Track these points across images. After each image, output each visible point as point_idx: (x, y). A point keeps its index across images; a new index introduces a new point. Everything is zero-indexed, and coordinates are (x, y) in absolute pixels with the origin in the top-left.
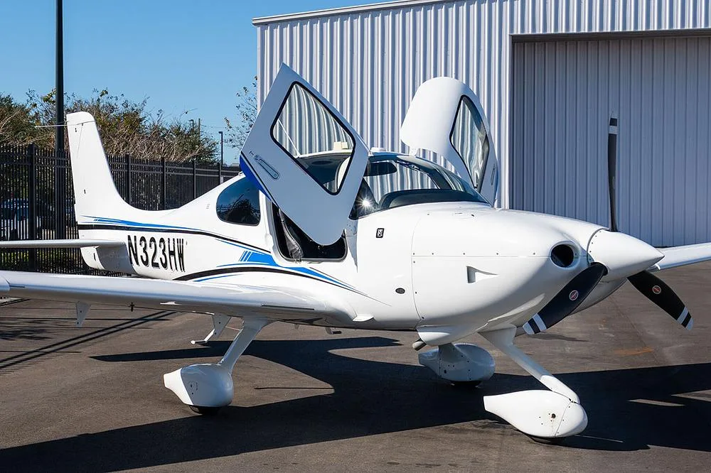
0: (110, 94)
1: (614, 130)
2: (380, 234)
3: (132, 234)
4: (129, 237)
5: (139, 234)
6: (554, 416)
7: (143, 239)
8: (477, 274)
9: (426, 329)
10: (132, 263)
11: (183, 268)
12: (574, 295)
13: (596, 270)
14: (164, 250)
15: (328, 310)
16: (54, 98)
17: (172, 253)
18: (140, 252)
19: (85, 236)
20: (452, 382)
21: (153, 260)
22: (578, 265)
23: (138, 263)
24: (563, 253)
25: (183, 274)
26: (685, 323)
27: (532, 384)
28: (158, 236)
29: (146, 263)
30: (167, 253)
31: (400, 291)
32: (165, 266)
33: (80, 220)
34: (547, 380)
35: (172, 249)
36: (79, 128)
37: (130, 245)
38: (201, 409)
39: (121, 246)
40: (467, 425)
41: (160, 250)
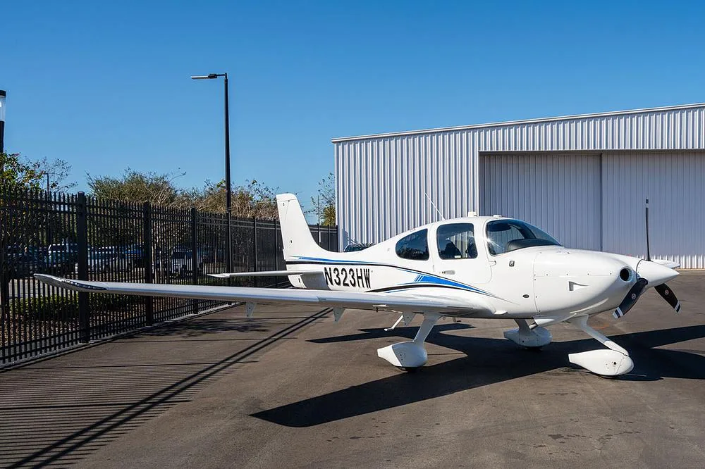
0: (258, 183)
1: (648, 205)
2: (512, 264)
3: (328, 267)
4: (325, 269)
5: (333, 267)
6: (615, 363)
7: (336, 269)
8: (574, 286)
9: (540, 317)
10: (327, 283)
11: (369, 285)
12: (634, 296)
13: (642, 283)
14: (353, 277)
15: (480, 308)
16: (224, 185)
17: (358, 277)
18: (334, 277)
19: (290, 268)
20: (526, 347)
21: (344, 281)
22: (632, 280)
23: (332, 284)
24: (625, 274)
25: (369, 290)
26: (678, 311)
27: (598, 346)
28: (347, 268)
29: (339, 284)
30: (355, 277)
31: (526, 296)
32: (354, 285)
33: (287, 259)
34: (609, 343)
35: (359, 275)
36: (286, 203)
37: (326, 273)
38: (407, 369)
39: (319, 274)
40: (557, 370)
41: (349, 277)
